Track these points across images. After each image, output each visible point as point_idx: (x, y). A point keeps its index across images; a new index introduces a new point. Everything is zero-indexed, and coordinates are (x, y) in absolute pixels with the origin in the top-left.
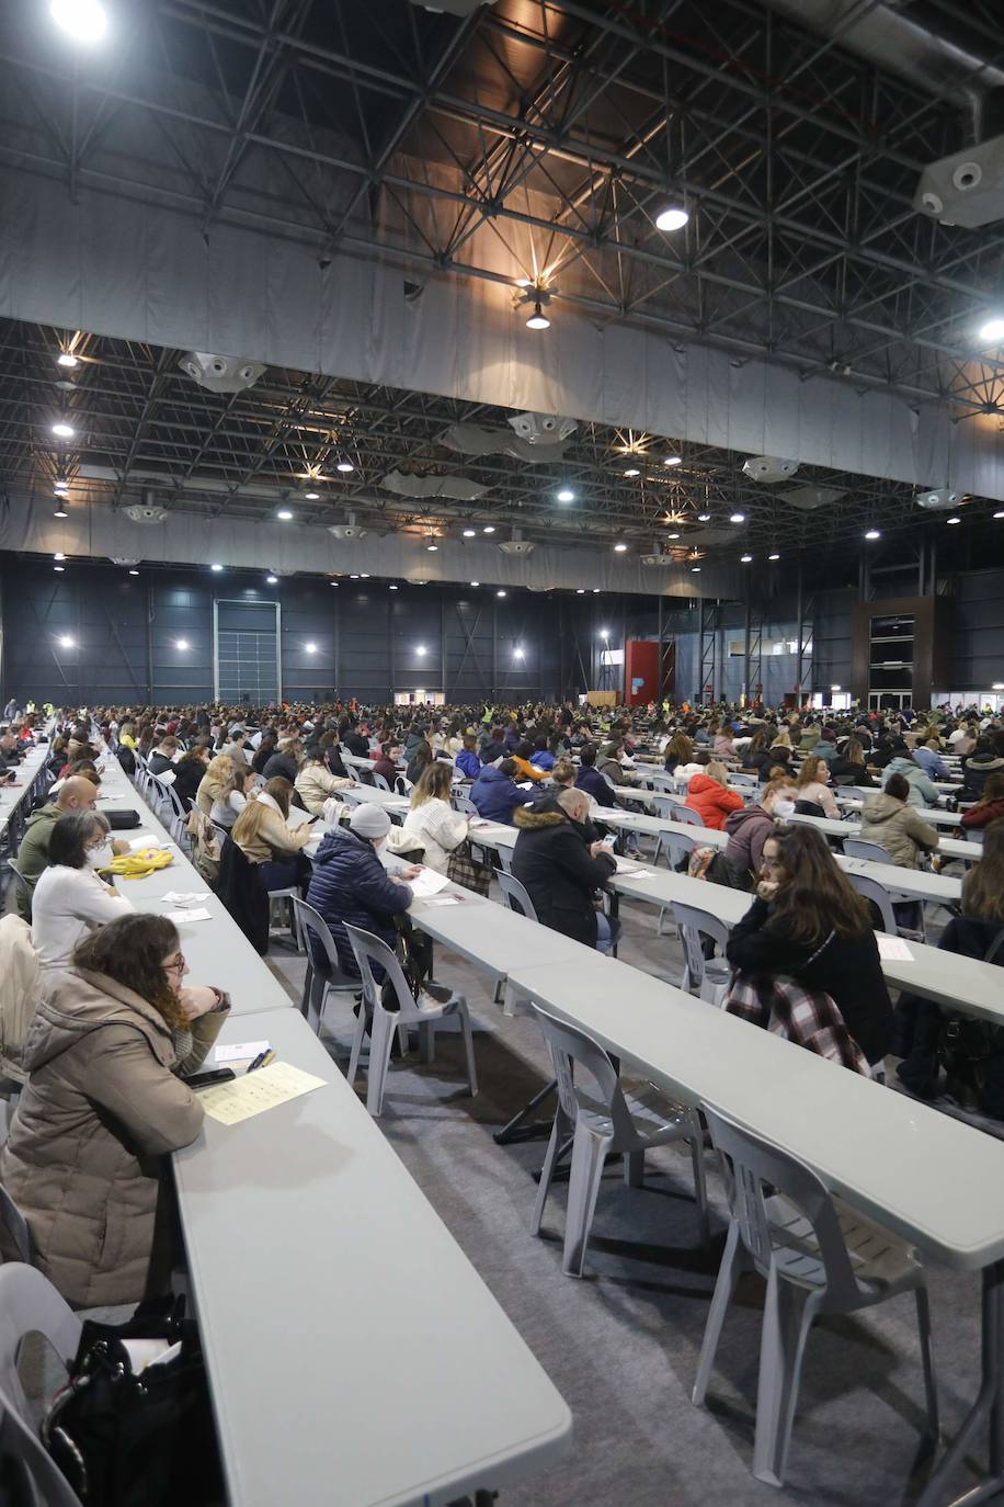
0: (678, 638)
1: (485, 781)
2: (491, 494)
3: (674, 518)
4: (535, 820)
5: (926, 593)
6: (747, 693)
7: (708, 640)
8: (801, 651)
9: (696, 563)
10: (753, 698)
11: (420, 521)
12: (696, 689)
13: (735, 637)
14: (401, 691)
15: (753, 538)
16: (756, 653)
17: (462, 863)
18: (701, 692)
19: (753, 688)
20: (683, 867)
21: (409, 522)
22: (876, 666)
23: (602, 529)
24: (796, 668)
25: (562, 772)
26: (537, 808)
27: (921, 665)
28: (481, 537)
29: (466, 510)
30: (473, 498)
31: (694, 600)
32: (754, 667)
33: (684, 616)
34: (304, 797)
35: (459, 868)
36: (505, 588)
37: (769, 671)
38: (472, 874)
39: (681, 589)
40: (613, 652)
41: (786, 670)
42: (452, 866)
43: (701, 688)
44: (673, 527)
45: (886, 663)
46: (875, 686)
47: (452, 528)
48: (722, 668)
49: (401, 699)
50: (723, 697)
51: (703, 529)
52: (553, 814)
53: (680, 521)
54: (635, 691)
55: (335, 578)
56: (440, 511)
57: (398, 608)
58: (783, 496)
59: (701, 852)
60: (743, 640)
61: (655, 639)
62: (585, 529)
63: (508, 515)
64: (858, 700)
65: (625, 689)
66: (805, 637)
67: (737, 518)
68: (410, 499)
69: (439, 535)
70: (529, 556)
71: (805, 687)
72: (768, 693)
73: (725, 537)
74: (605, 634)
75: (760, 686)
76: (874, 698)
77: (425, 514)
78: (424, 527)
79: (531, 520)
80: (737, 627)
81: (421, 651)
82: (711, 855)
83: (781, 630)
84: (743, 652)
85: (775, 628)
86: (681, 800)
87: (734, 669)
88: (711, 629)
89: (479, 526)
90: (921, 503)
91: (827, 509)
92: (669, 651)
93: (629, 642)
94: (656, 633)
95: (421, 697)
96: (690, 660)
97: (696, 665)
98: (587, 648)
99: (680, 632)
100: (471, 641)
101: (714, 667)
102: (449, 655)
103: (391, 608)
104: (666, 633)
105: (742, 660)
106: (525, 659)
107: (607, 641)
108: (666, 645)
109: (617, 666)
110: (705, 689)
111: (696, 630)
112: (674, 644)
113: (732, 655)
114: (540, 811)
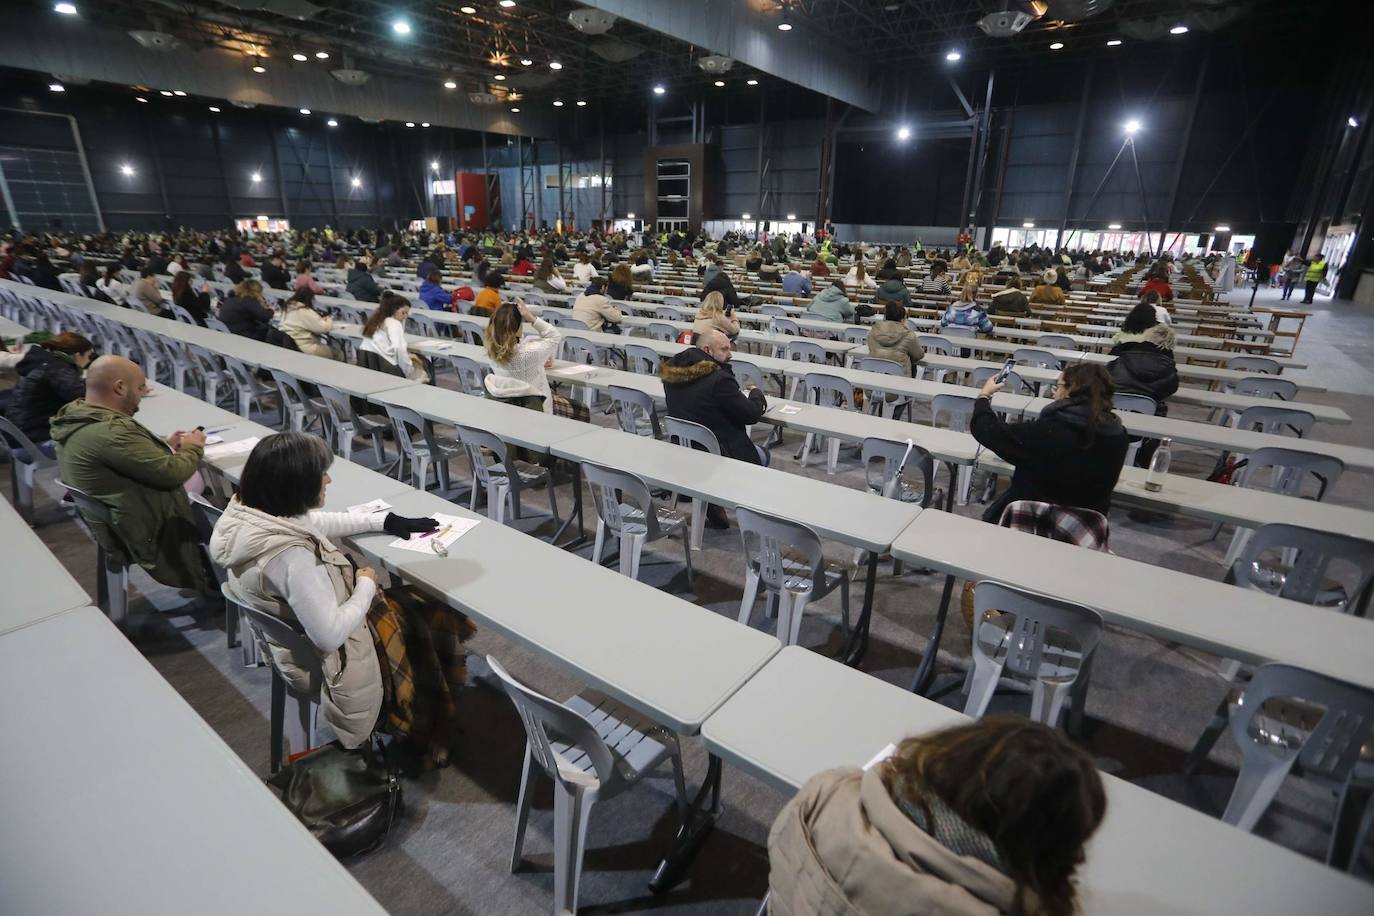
0: (502, 171)
2: (321, 15)
3: (499, 59)
5: (697, 140)
6: (563, 219)
7: (527, 173)
8: (604, 184)
9: (515, 104)
10: (567, 224)
11: (239, 37)
12: (519, 217)
13: (550, 171)
14: (242, 217)
15: (564, 85)
16: (567, 186)
18: (525, 218)
19: (567, 215)
21: (229, 37)
22: (662, 198)
23: (433, 65)
24: (600, 201)
27: (694, 198)
28: (313, 61)
29: (292, 32)
30: (301, 18)
31: (512, 138)
32: (567, 197)
33: (504, 152)
36: (338, 117)
37: (579, 202)
39: (503, 127)
40: (445, 183)
41: (592, 199)
43: (525, 213)
44: (499, 69)
45: (670, 196)
46: (662, 214)
47: (280, 49)
48: (540, 198)
49: (243, 225)
50: (544, 224)
51: (524, 72)
53: (505, 63)
54: (468, 218)
55: (142, 94)
56: (262, 29)
57: (222, 132)
58: (594, 48)
60: (557, 174)
61: (482, 172)
62: (416, 63)
63: (338, 41)
64: (649, 226)
65: (458, 215)
66: (607, 174)
67: (556, 66)
68: (230, 10)
69: (263, 55)
70: (362, 87)
71: (608, 215)
72: (579, 220)
73: (543, 81)
74: (435, 166)
75: (572, 213)
76: (661, 224)
77: (247, 29)
78: (245, 45)
79: (361, 49)
80: (551, 163)
81: (257, 178)
83: (586, 166)
84: (558, 185)
85: (582, 166)
87: (551, 198)
88: (529, 165)
89: (310, 52)
90: (702, 66)
91: (625, 64)
92: (495, 183)
93: (460, 173)
94: (482, 166)
95: (265, 224)
96: (513, 192)
97: (518, 195)
98: (420, 179)
99: (502, 166)
100: (307, 168)
101: (533, 198)
102: (287, 182)
103: (216, 132)
104: (490, 167)
105: (557, 191)
106: (362, 187)
107: (438, 173)
108: (491, 177)
109: (449, 196)
110: (527, 216)
111: (517, 165)
112: (498, 176)
113: (548, 187)
114: (691, 364)
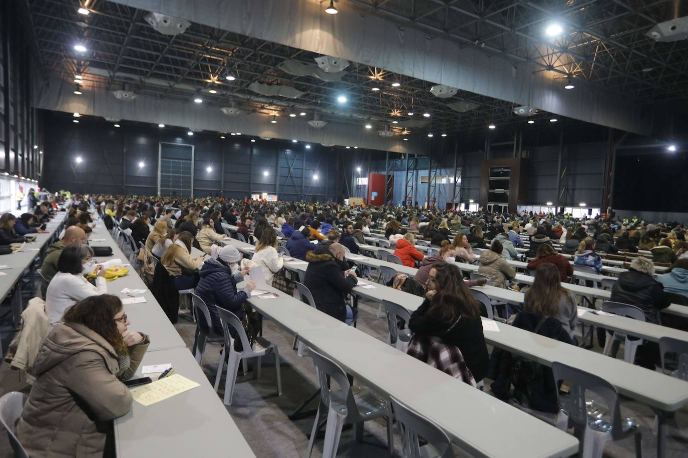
0: (395, 173)
1: (294, 238)
2: (304, 96)
3: (396, 113)
4: (317, 258)
5: (517, 156)
6: (428, 202)
7: (410, 174)
8: (455, 182)
9: (405, 136)
10: (431, 204)
11: (268, 107)
12: (403, 199)
13: (423, 173)
14: (255, 193)
15: (434, 125)
16: (433, 182)
17: (280, 279)
19: (431, 199)
20: (390, 284)
21: (263, 108)
22: (491, 191)
23: (361, 117)
24: (452, 191)
25: (332, 235)
26: (318, 252)
27: (512, 192)
28: (298, 117)
29: (292, 104)
30: (295, 98)
31: (404, 155)
32: (432, 189)
33: (399, 162)
34: (201, 244)
35: (278, 281)
36: (311, 144)
37: (440, 192)
38: (285, 284)
39: (398, 148)
40: (362, 178)
41: (447, 191)
42: (275, 280)
43: (406, 198)
44: (395, 118)
45: (496, 190)
46: (491, 201)
47: (284, 111)
48: (416, 189)
49: (255, 197)
50: (416, 203)
51: (410, 119)
52: (326, 255)
53: (398, 115)
54: (373, 199)
55: (223, 135)
56: (279, 103)
57: (255, 151)
58: (450, 105)
59: (399, 277)
60: (427, 175)
61: (384, 173)
62: (351, 116)
63: (313, 107)
64: (482, 207)
65: (368, 197)
66: (458, 176)
67: (427, 115)
68: (263, 96)
69: (277, 115)
70: (323, 129)
71: (457, 200)
72: (439, 202)
73: (421, 124)
74: (359, 169)
75: (435, 198)
76: (490, 207)
77: (271, 104)
78: (270, 111)
79: (324, 110)
80: (425, 169)
81: (266, 173)
82: (405, 279)
83: (446, 171)
84: (427, 181)
85: (443, 171)
86: (392, 251)
87: (423, 188)
88: (411, 170)
89: (297, 112)
90: (516, 112)
91: (470, 113)
92: (391, 180)
93: (371, 174)
94: (385, 170)
95: (265, 196)
96: (401, 184)
97: (404, 187)
98: (350, 176)
99: (396, 170)
100: (292, 170)
101: (412, 188)
102: (280, 176)
103: (252, 151)
104: (389, 170)
105: (426, 185)
106: (318, 180)
107: (360, 173)
108: (389, 176)
109: (365, 186)
110: (407, 199)
111: (405, 170)
112: (393, 176)
113: (421, 183)
114: (319, 254)
